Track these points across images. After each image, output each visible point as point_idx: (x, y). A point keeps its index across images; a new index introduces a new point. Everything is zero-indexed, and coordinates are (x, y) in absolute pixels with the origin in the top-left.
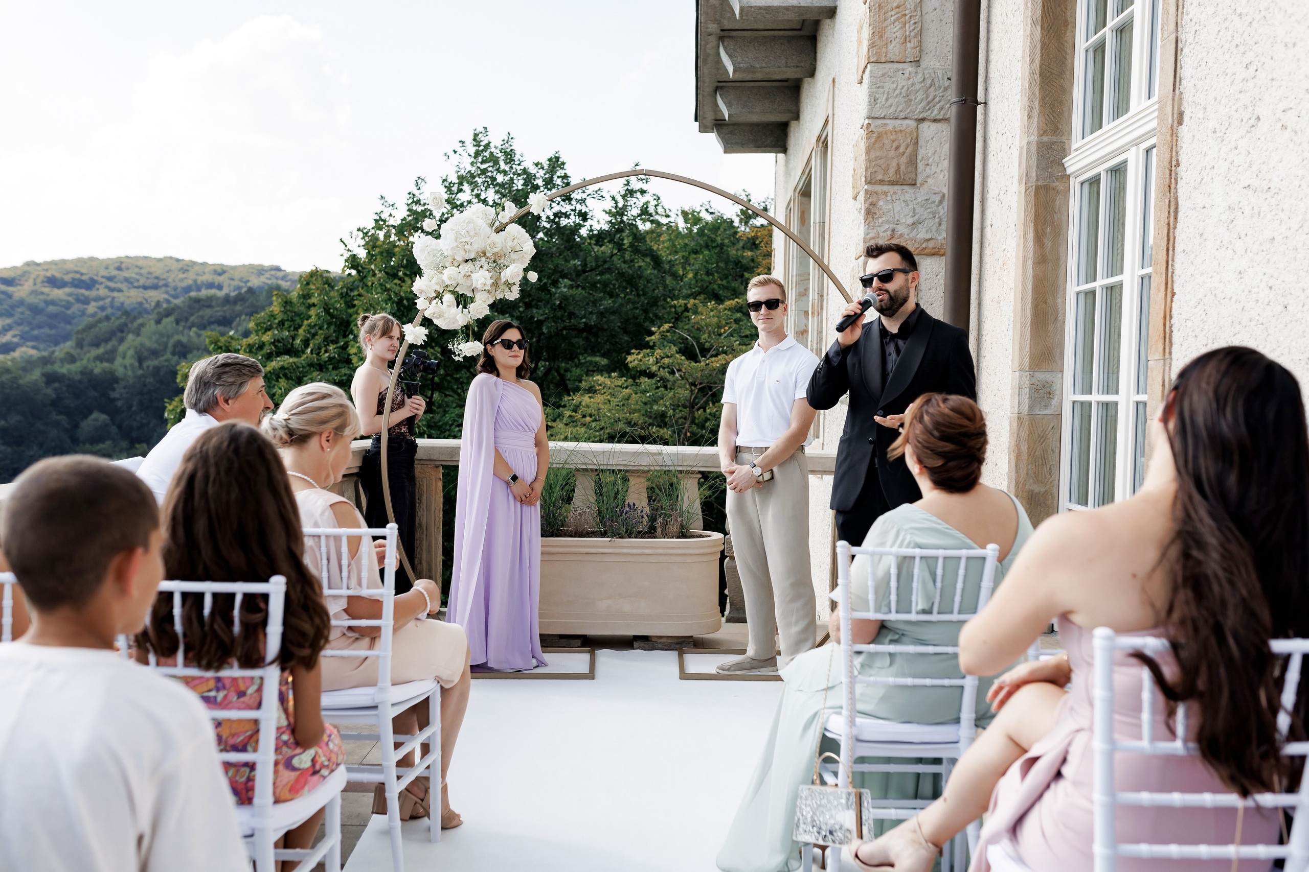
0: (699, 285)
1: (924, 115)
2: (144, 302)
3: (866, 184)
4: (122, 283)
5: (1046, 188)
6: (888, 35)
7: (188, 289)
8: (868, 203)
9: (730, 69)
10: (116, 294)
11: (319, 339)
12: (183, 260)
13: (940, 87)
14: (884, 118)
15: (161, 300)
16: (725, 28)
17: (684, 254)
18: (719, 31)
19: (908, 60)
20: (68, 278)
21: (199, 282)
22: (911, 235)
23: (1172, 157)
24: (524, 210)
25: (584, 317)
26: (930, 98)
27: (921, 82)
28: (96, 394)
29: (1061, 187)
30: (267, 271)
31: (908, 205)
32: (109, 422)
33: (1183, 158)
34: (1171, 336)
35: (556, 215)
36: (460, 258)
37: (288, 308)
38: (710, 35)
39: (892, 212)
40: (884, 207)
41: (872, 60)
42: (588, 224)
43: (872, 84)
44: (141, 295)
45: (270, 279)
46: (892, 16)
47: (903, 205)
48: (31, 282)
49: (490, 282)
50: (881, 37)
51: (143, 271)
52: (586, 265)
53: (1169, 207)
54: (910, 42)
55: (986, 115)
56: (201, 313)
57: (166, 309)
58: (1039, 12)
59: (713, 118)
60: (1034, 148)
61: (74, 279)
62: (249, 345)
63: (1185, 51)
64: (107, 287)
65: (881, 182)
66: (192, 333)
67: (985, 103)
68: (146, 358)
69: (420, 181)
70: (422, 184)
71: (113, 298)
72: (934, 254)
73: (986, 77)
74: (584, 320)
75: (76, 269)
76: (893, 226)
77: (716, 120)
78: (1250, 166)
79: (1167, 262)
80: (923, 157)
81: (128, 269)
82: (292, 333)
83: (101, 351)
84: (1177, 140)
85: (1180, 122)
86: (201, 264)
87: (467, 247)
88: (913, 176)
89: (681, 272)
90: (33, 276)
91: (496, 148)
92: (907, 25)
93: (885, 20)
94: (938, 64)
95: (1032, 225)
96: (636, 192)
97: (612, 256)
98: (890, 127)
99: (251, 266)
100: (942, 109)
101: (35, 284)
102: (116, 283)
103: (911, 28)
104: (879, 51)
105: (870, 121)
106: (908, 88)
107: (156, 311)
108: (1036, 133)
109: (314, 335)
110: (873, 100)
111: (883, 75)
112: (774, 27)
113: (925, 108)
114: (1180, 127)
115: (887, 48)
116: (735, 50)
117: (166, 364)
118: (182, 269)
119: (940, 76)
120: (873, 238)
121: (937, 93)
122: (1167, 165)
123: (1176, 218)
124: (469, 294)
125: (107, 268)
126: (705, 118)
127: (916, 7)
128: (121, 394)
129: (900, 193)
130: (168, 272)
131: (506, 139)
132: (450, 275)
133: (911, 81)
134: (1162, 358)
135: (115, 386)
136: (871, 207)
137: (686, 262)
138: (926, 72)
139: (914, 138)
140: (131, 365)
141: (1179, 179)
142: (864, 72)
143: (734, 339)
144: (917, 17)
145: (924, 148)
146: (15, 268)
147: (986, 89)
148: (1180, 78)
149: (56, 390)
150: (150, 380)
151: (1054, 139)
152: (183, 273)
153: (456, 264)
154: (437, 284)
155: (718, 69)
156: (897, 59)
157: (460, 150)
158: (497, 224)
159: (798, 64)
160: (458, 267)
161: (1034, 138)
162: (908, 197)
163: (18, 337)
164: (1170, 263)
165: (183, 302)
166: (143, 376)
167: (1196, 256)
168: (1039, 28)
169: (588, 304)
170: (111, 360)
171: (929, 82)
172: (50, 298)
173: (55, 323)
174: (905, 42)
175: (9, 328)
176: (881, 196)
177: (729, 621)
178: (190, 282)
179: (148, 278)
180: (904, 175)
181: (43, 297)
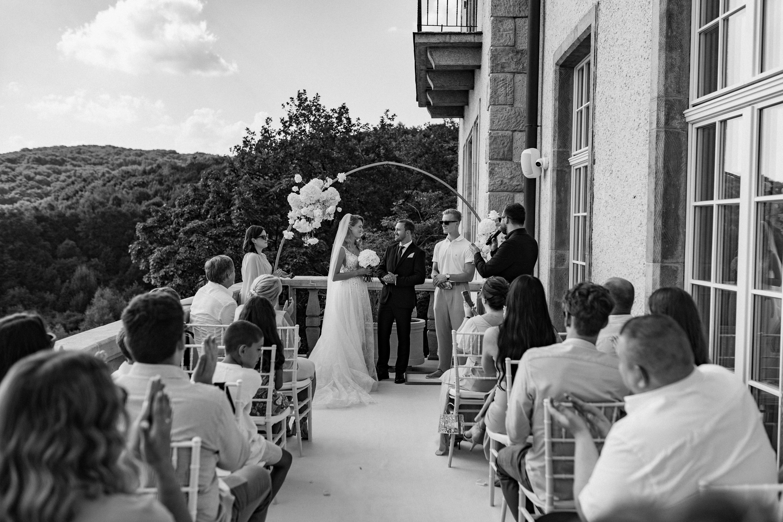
1: (516, 129)
2: (94, 173)
3: (490, 160)
4: (81, 161)
5: (561, 171)
6: (499, 92)
7: (120, 165)
8: (490, 168)
9: (432, 86)
10: (77, 168)
11: (214, 210)
13: (522, 116)
14: (497, 130)
15: (105, 171)
16: (429, 68)
17: (414, 158)
18: (426, 70)
19: (508, 104)
20: (48, 158)
21: (127, 161)
22: (510, 183)
23: (592, 174)
24: (335, 180)
25: (358, 197)
26: (518, 121)
27: (514, 114)
28: (67, 229)
29: (567, 170)
30: (167, 154)
31: (508, 169)
32: (75, 245)
33: (595, 177)
34: (591, 246)
36: (308, 203)
38: (422, 69)
39: (501, 173)
40: (498, 170)
41: (491, 104)
42: (361, 143)
44: (92, 168)
45: (169, 159)
46: (500, 84)
47: (506, 169)
48: (26, 161)
49: (321, 214)
50: (495, 94)
51: (93, 154)
54: (509, 96)
55: (541, 132)
56: (129, 180)
57: (108, 178)
58: (558, 95)
59: (425, 102)
60: (556, 154)
61: (52, 159)
63: (595, 136)
64: (72, 164)
65: (496, 159)
66: (124, 192)
67: (541, 126)
68: (97, 207)
69: (268, 120)
70: (270, 122)
71: (76, 170)
72: (520, 192)
73: (541, 115)
74: (358, 199)
75: (54, 153)
76: (502, 179)
77: (427, 103)
80: (515, 148)
81: (84, 153)
82: (199, 206)
83: (69, 203)
84: (593, 170)
85: (594, 164)
87: (312, 199)
88: (511, 156)
90: (27, 158)
91: (310, 101)
92: (507, 88)
93: (497, 86)
94: (521, 106)
95: (555, 187)
96: (387, 126)
98: (500, 134)
99: (158, 151)
100: (523, 126)
101: (28, 162)
102: (77, 161)
103: (509, 90)
104: (494, 99)
105: (491, 131)
106: (508, 117)
107: (102, 179)
108: (556, 147)
109: (212, 207)
110: (492, 122)
111: (497, 111)
113: (516, 125)
115: (498, 98)
116: (434, 79)
117: (109, 210)
118: (117, 153)
119: (522, 111)
120: (493, 184)
121: (521, 119)
123: (593, 200)
124: (312, 218)
125: (71, 152)
126: (421, 101)
127: (511, 80)
128: (82, 229)
129: (505, 164)
130: (108, 154)
131: (316, 97)
132: (304, 211)
133: (509, 113)
135: (79, 223)
136: (492, 171)
138: (516, 109)
139: (511, 139)
140: (88, 211)
142: (489, 107)
143: (439, 209)
144: (512, 85)
145: (516, 143)
147: (541, 120)
149: (43, 226)
150: (99, 220)
151: (565, 150)
152: (118, 155)
154: (298, 214)
155: (427, 85)
156: (503, 103)
157: (291, 103)
158: (324, 188)
160: (307, 207)
161: (556, 149)
162: (508, 166)
163: (19, 194)
165: (118, 173)
166: (95, 218)
168: (557, 102)
170: (75, 209)
171: (517, 114)
172: (37, 171)
173: (41, 186)
174: (506, 96)
175: (13, 189)
176: (496, 166)
177: (429, 359)
178: (122, 161)
179: (96, 158)
180: (507, 156)
181: (33, 170)
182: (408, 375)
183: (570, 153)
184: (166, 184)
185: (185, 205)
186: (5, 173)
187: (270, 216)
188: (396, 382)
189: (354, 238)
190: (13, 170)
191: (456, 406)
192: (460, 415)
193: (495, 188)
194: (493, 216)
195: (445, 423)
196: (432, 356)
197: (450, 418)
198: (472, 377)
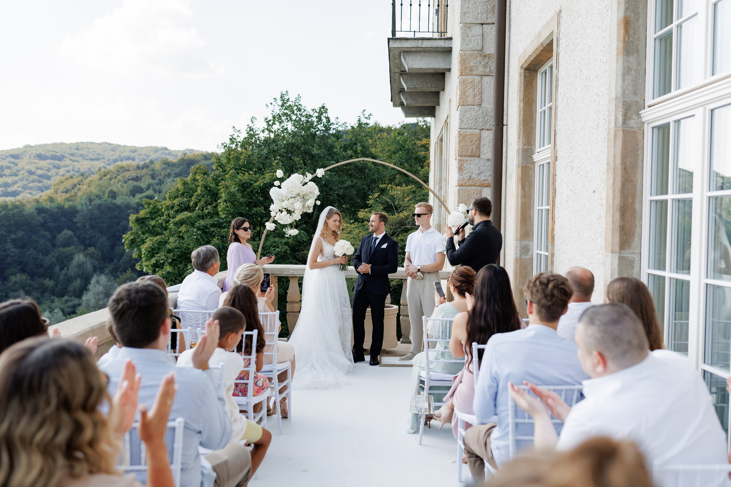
1: (483, 127)
2: (91, 167)
3: (459, 157)
4: (79, 157)
5: (526, 167)
6: (467, 94)
7: (115, 161)
8: (459, 164)
9: (406, 88)
10: (75, 163)
11: (202, 203)
12: (113, 144)
13: (490, 116)
14: (466, 129)
15: (101, 166)
16: (402, 72)
17: (389, 154)
18: (400, 72)
19: (476, 104)
20: (49, 155)
21: (122, 156)
22: (478, 178)
23: (554, 171)
24: (314, 175)
25: (337, 190)
26: (486, 120)
27: (482, 114)
28: (66, 220)
29: (531, 167)
30: (159, 150)
31: (476, 165)
32: (73, 235)
33: (557, 173)
34: (554, 237)
36: (289, 197)
37: (186, 186)
38: (396, 72)
39: (470, 168)
40: (466, 166)
41: (461, 104)
42: (339, 140)
43: (461, 114)
44: (89, 164)
45: (161, 155)
46: (469, 86)
47: (474, 165)
48: (28, 156)
49: (301, 206)
50: (464, 95)
51: (90, 150)
54: (477, 97)
55: (507, 131)
56: (124, 174)
57: (104, 172)
58: (522, 96)
59: (399, 102)
60: (521, 151)
61: (52, 155)
62: (167, 206)
63: (557, 135)
64: (71, 160)
65: (465, 156)
66: (119, 186)
67: (507, 125)
68: (94, 200)
69: (253, 119)
70: (254, 121)
71: (74, 166)
72: (487, 186)
73: (507, 114)
74: (337, 192)
75: (54, 149)
76: (470, 174)
77: (401, 104)
79: (553, 210)
80: (483, 145)
81: (82, 149)
82: (188, 199)
83: (68, 195)
84: (556, 166)
87: (292, 193)
88: (479, 153)
90: (29, 153)
91: (292, 101)
92: (476, 90)
93: (466, 87)
94: (488, 106)
95: (520, 182)
98: (469, 133)
99: (151, 147)
100: (490, 125)
101: (30, 158)
102: (75, 157)
104: (463, 100)
105: (460, 130)
106: (476, 116)
107: (98, 173)
108: (521, 145)
109: (200, 200)
110: (461, 121)
111: (465, 111)
113: (483, 124)
114: (556, 161)
115: (467, 99)
116: (407, 80)
117: (105, 203)
118: (112, 149)
119: (490, 111)
120: (462, 179)
121: (488, 118)
123: (555, 195)
124: (293, 210)
125: (70, 149)
126: (395, 101)
127: (479, 82)
128: (80, 220)
129: (473, 160)
130: (104, 151)
131: (297, 97)
132: (285, 204)
133: (477, 113)
135: (77, 215)
136: (461, 166)
138: (484, 109)
139: (479, 137)
140: (86, 204)
141: (556, 181)
142: (458, 108)
143: (412, 202)
144: (480, 86)
145: (483, 141)
146: (18, 149)
147: (507, 120)
149: (43, 217)
150: (96, 212)
151: (529, 147)
152: (113, 151)
154: (280, 206)
155: (400, 86)
156: (471, 104)
157: (274, 103)
158: (304, 182)
160: (288, 200)
161: (521, 147)
162: (476, 162)
163: (21, 188)
165: (113, 168)
166: (92, 209)
168: (522, 103)
170: (73, 201)
171: (485, 113)
172: (38, 166)
173: (41, 180)
174: (475, 97)
175: (16, 182)
176: (465, 162)
177: (402, 343)
178: (117, 156)
179: (93, 154)
180: (475, 153)
181: (35, 165)
183: (534, 150)
184: (158, 178)
185: (175, 198)
186: (8, 168)
187: (254, 208)
188: (371, 364)
190: (16, 165)
191: (426, 387)
192: (430, 396)
193: (464, 183)
194: (462, 209)
195: (416, 404)
196: (405, 340)
197: (421, 399)
198: (442, 360)
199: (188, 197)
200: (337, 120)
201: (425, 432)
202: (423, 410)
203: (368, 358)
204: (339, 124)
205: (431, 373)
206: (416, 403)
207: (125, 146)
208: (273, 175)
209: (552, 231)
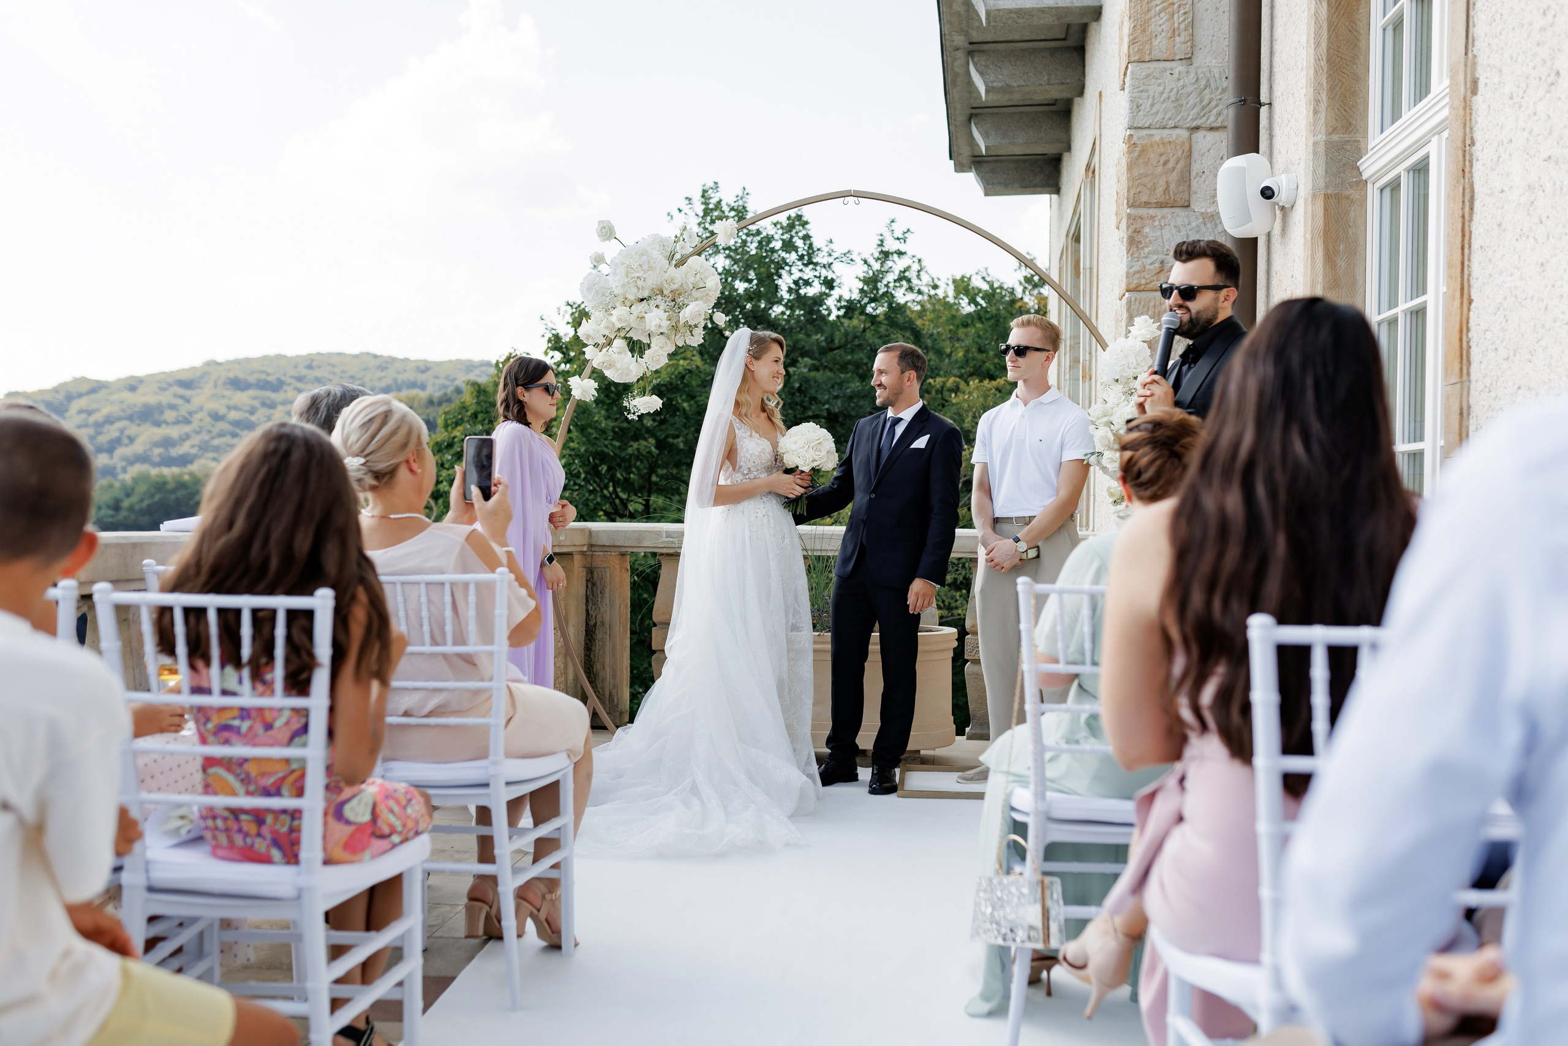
0: (971, 365)
1: (1198, 122)
3: (1129, 207)
5: (1338, 197)
6: (1152, 28)
8: (1131, 229)
9: (982, 89)
12: (381, 356)
13: (1217, 89)
14: (1149, 128)
16: (974, 40)
17: (951, 327)
18: (967, 45)
19: (1178, 57)
20: (252, 379)
21: (399, 381)
23: (1465, 134)
26: (1206, 102)
27: (1194, 84)
29: (1356, 195)
30: (476, 367)
31: (1180, 231)
33: (1478, 135)
34: (1468, 353)
35: (796, 282)
36: (631, 297)
37: (482, 398)
38: (957, 49)
39: (1160, 240)
40: (1151, 234)
41: (1133, 59)
42: (836, 293)
43: (1134, 87)
45: (480, 376)
46: (1157, 5)
47: (1174, 232)
48: (211, 384)
49: (667, 324)
50: (1144, 31)
51: (336, 370)
52: (832, 341)
53: (1464, 196)
54: (1179, 35)
55: (1270, 118)
59: (970, 154)
60: (1321, 149)
61: (259, 380)
62: (437, 443)
65: (1147, 204)
67: (1270, 104)
73: (1271, 72)
74: (827, 406)
75: (262, 368)
76: (1161, 257)
77: (974, 156)
78: (1551, 133)
79: (1463, 263)
80: (1197, 174)
81: (319, 367)
82: (486, 427)
84: (1471, 114)
85: (1474, 91)
86: (402, 360)
87: (640, 283)
88: (1186, 196)
89: (948, 350)
90: (213, 377)
91: (728, 205)
92: (1176, 16)
93: (1149, 11)
94: (1214, 61)
95: (1321, 242)
96: (892, 254)
97: (864, 330)
98: (1157, 138)
99: (459, 362)
100: (1219, 114)
101: (216, 386)
103: (1181, 20)
104: (1141, 47)
105: (1132, 132)
106: (1178, 92)
108: (1323, 130)
110: (1136, 106)
111: (1147, 76)
112: (1033, 38)
113: (1198, 114)
114: (1474, 98)
115: (1151, 44)
116: (987, 67)
118: (380, 366)
119: (1217, 75)
120: (1138, 272)
121: (1213, 96)
122: (1459, 144)
123: (1472, 209)
124: (645, 341)
125: (296, 367)
126: (960, 154)
129: (1170, 216)
130: (364, 370)
131: (740, 195)
132: (619, 316)
133: (1181, 83)
134: (1458, 380)
136: (1135, 235)
137: (954, 338)
138: (1200, 71)
139: (1186, 151)
141: (1474, 161)
142: (1125, 74)
144: (1188, 6)
145: (1199, 162)
146: (194, 368)
147: (1271, 87)
148: (1473, 38)
151: (1347, 137)
152: (382, 371)
153: (628, 304)
154: (607, 328)
155: (970, 92)
156: (1164, 57)
157: (685, 209)
158: (678, 256)
159: (1063, 81)
160: (630, 307)
161: (1321, 137)
162: (1179, 221)
163: (197, 448)
164: (1466, 263)
167: (1495, 251)
168: (1325, 5)
169: (833, 387)
171: (1203, 83)
172: (232, 403)
173: (238, 431)
174: (1173, 36)
175: (187, 437)
176: (1147, 222)
177: (969, 738)
178: (390, 381)
179: (341, 377)
180: (1175, 195)
181: (224, 402)
182: (908, 773)
183: (1362, 146)
185: (457, 424)
186: (172, 407)
187: (632, 443)
188: (873, 792)
189: (759, 395)
190: (188, 401)
191: (1033, 845)
192: (1047, 879)
193: (1143, 281)
194: (1143, 331)
195: (994, 908)
196: (978, 731)
197: (1013, 890)
198: (1090, 745)
199: (486, 422)
200: (831, 246)
201: (1029, 1011)
202: (1021, 934)
203: (865, 774)
204: (835, 255)
205: (1049, 795)
206: (998, 904)
207: (406, 360)
208: (677, 365)
209: (1461, 331)
